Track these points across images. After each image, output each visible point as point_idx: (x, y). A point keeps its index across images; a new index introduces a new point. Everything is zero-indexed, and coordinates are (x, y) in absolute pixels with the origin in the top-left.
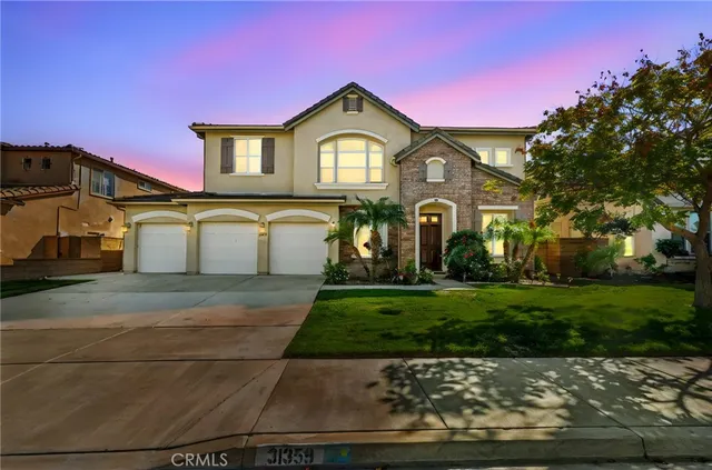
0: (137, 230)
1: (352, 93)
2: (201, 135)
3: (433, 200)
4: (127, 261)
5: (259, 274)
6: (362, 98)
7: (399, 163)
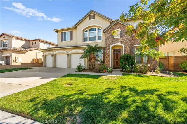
0: (45, 57)
1: (92, 13)
2: (57, 32)
3: (116, 44)
4: (44, 64)
5: (68, 68)
6: (95, 14)
7: (105, 33)
